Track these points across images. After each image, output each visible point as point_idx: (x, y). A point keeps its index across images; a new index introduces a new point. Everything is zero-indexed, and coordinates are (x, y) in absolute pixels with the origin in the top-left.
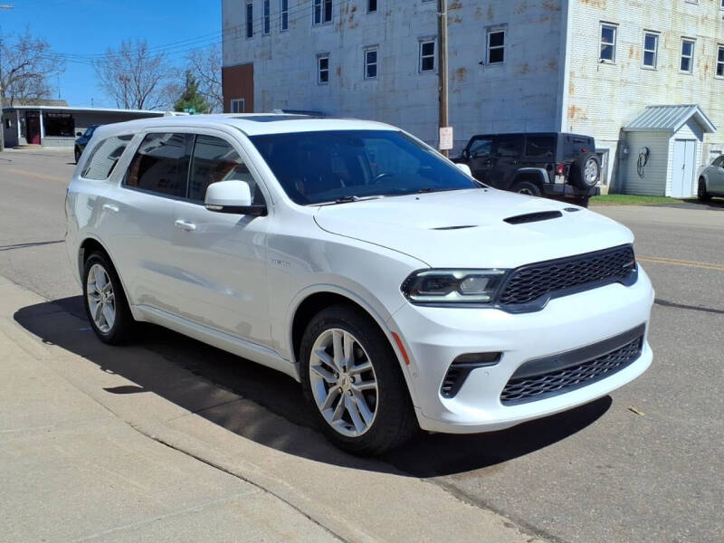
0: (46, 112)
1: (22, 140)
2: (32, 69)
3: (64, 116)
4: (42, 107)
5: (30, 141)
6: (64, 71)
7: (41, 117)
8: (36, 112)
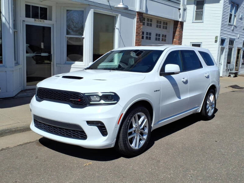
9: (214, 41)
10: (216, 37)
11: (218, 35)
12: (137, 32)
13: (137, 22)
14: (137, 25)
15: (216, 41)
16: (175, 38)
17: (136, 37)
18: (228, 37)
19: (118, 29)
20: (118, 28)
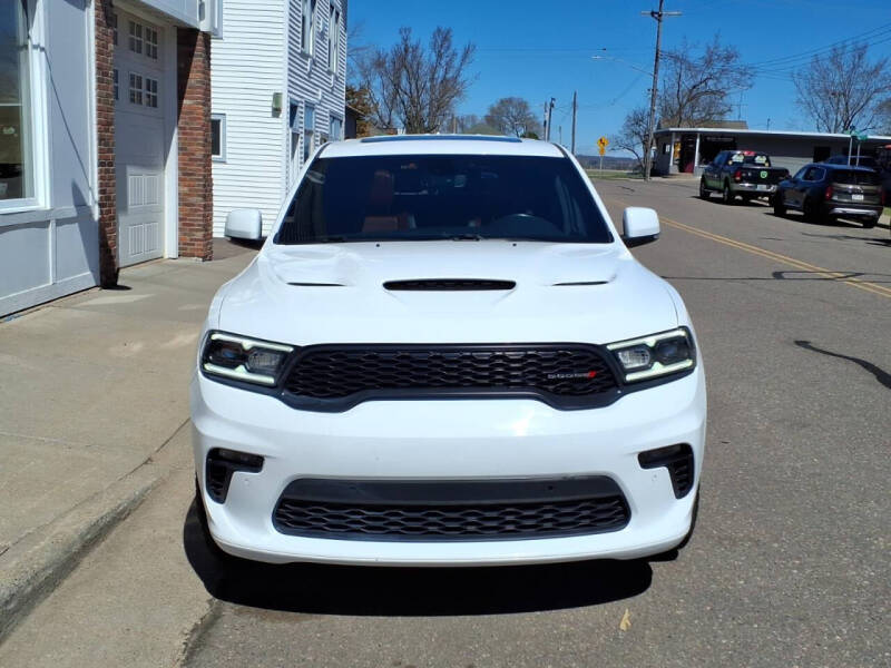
0: (704, 136)
1: (673, 168)
2: (715, 84)
3: (726, 140)
4: (700, 129)
5: (682, 169)
6: (751, 86)
7: (698, 141)
8: (693, 135)
9: (270, 110)
10: (277, 97)
11: (279, 87)
12: (99, 68)
13: (98, 24)
14: (97, 38)
15: (276, 112)
16: (186, 95)
17: (99, 87)
18: (302, 97)
19: (43, 49)
20: (42, 45)
